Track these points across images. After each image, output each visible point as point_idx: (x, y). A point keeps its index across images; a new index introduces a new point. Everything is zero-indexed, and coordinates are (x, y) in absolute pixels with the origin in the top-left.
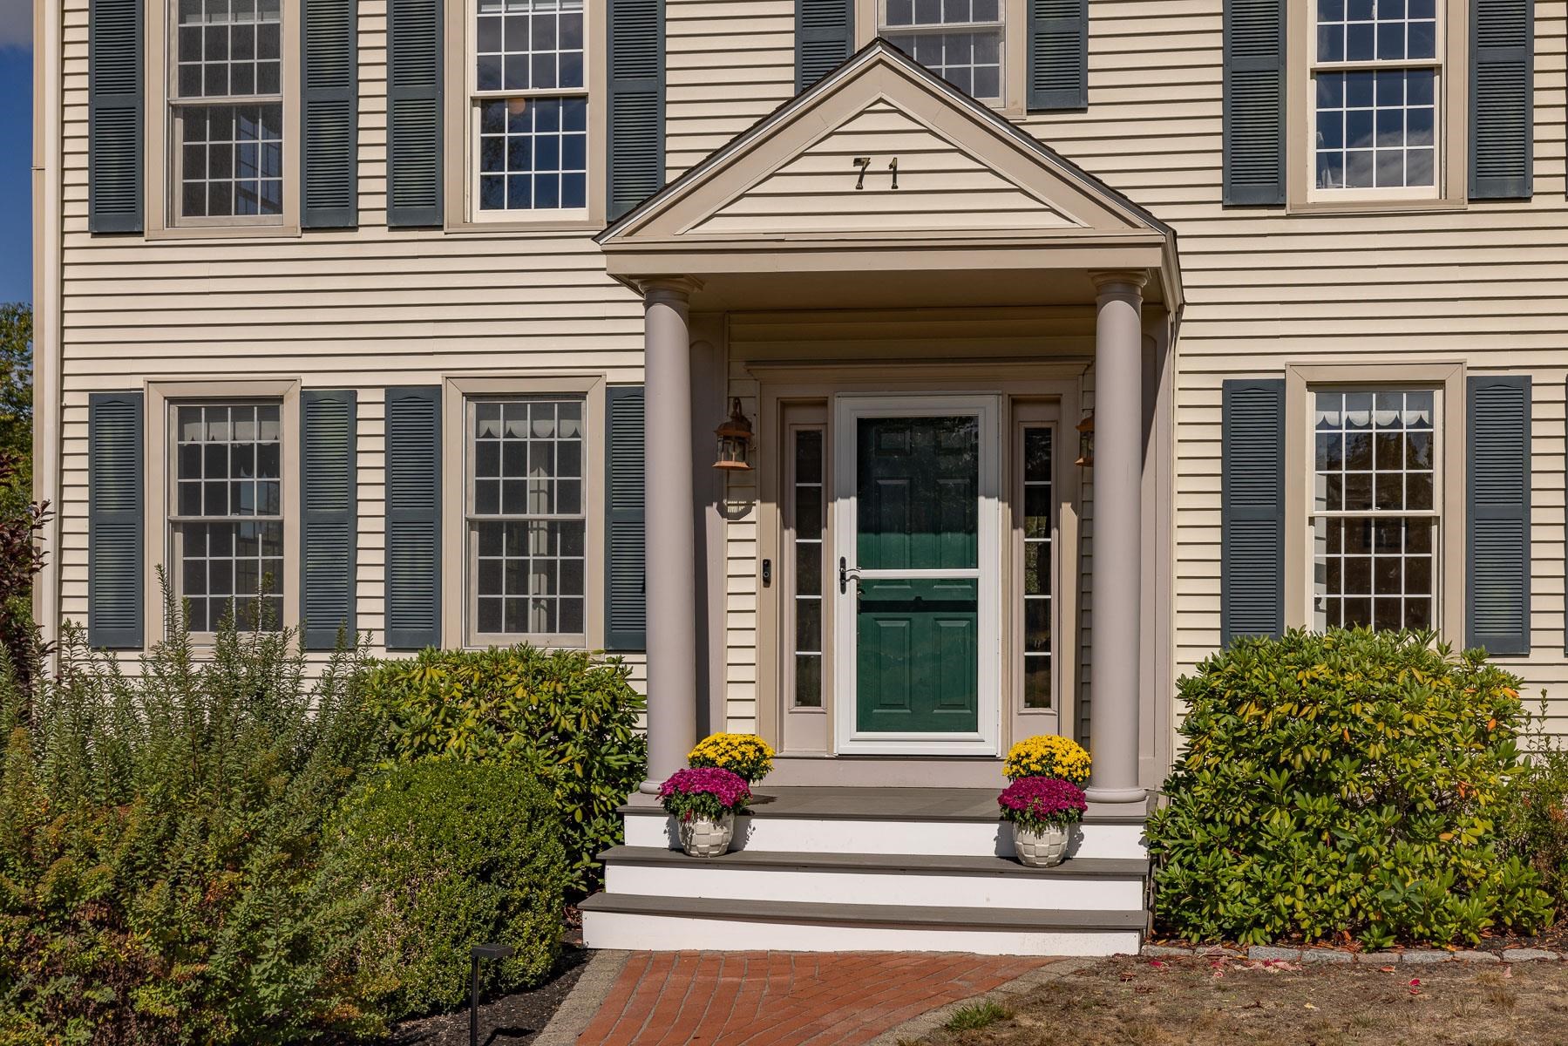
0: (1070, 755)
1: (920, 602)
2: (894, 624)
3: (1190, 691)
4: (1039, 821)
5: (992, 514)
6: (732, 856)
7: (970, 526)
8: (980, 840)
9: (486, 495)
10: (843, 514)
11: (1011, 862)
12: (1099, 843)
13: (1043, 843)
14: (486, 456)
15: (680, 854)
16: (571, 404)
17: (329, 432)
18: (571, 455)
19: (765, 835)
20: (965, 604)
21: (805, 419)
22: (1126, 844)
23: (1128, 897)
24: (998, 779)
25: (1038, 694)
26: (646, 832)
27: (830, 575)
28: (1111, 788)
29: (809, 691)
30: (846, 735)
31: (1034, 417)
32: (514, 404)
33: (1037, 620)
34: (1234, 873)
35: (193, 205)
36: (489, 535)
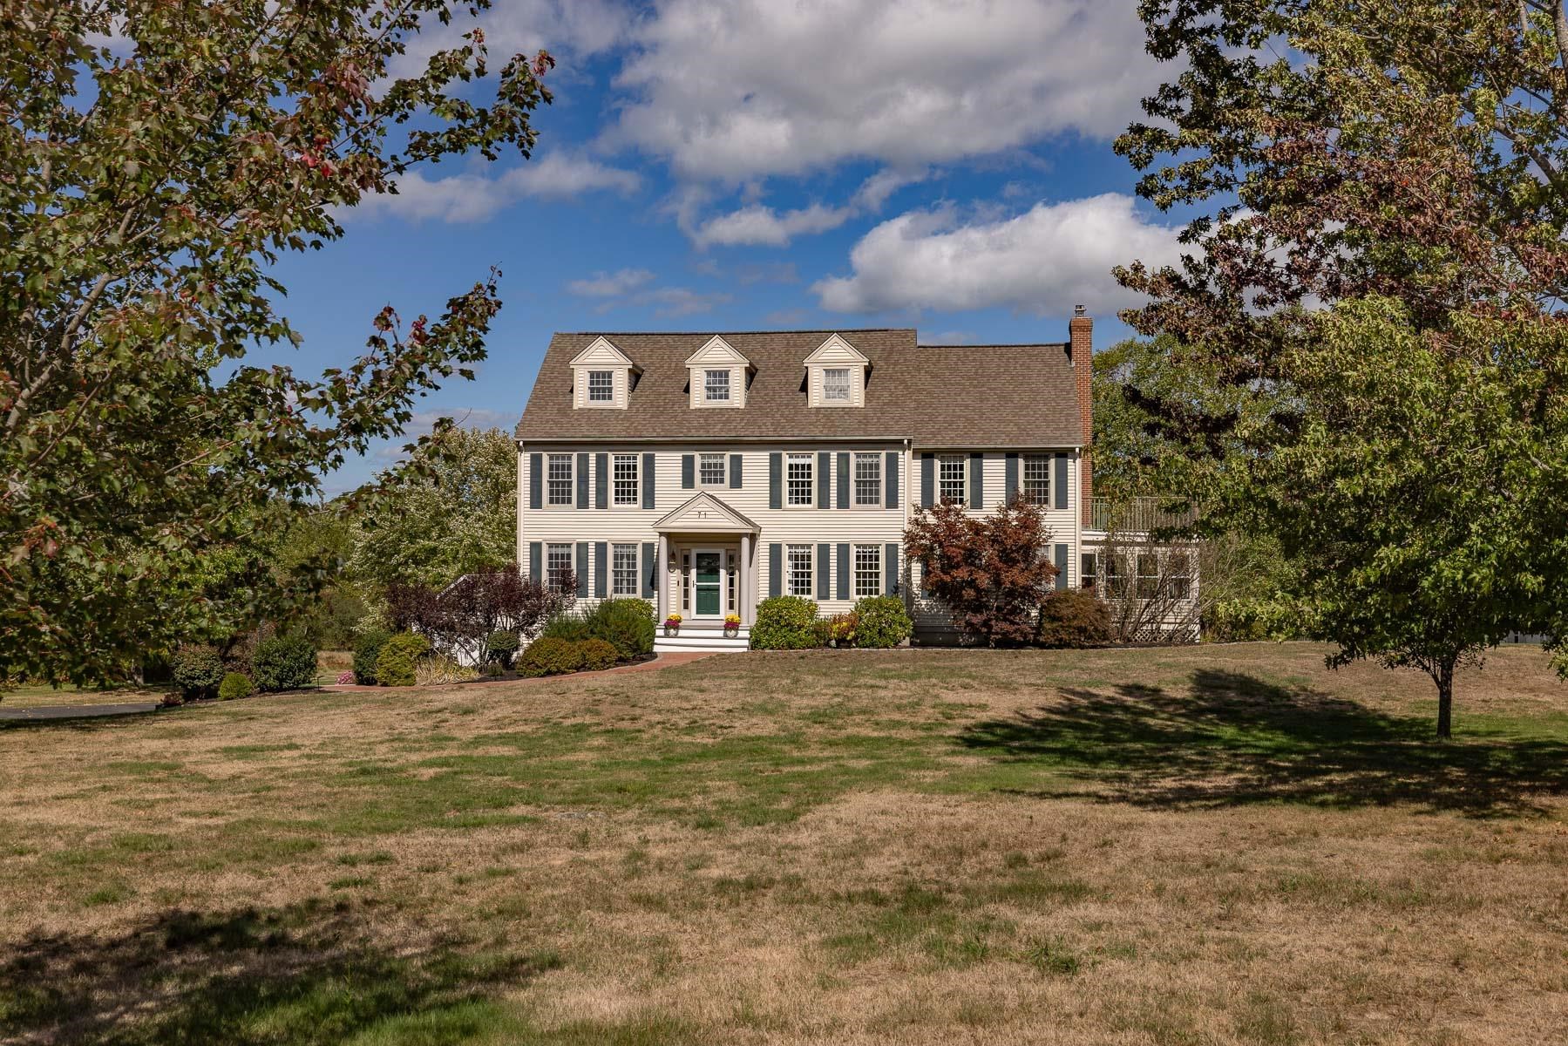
0: (736, 619)
1: (708, 589)
2: (702, 593)
3: (758, 607)
4: (731, 629)
5: (723, 572)
6: (676, 636)
7: (717, 572)
8: (720, 633)
9: (616, 565)
10: (694, 572)
11: (726, 637)
12: (741, 634)
13: (732, 633)
14: (616, 557)
15: (667, 636)
16: (634, 546)
17: (583, 550)
18: (634, 557)
19: (681, 633)
20: (717, 589)
21: (686, 553)
22: (746, 634)
23: (746, 643)
24: (724, 623)
25: (731, 607)
26: (660, 632)
27: (691, 583)
28: (744, 624)
29: (686, 606)
30: (694, 615)
31: (731, 553)
32: (622, 546)
33: (731, 592)
34: (764, 639)
35: (551, 501)
36: (616, 573)
